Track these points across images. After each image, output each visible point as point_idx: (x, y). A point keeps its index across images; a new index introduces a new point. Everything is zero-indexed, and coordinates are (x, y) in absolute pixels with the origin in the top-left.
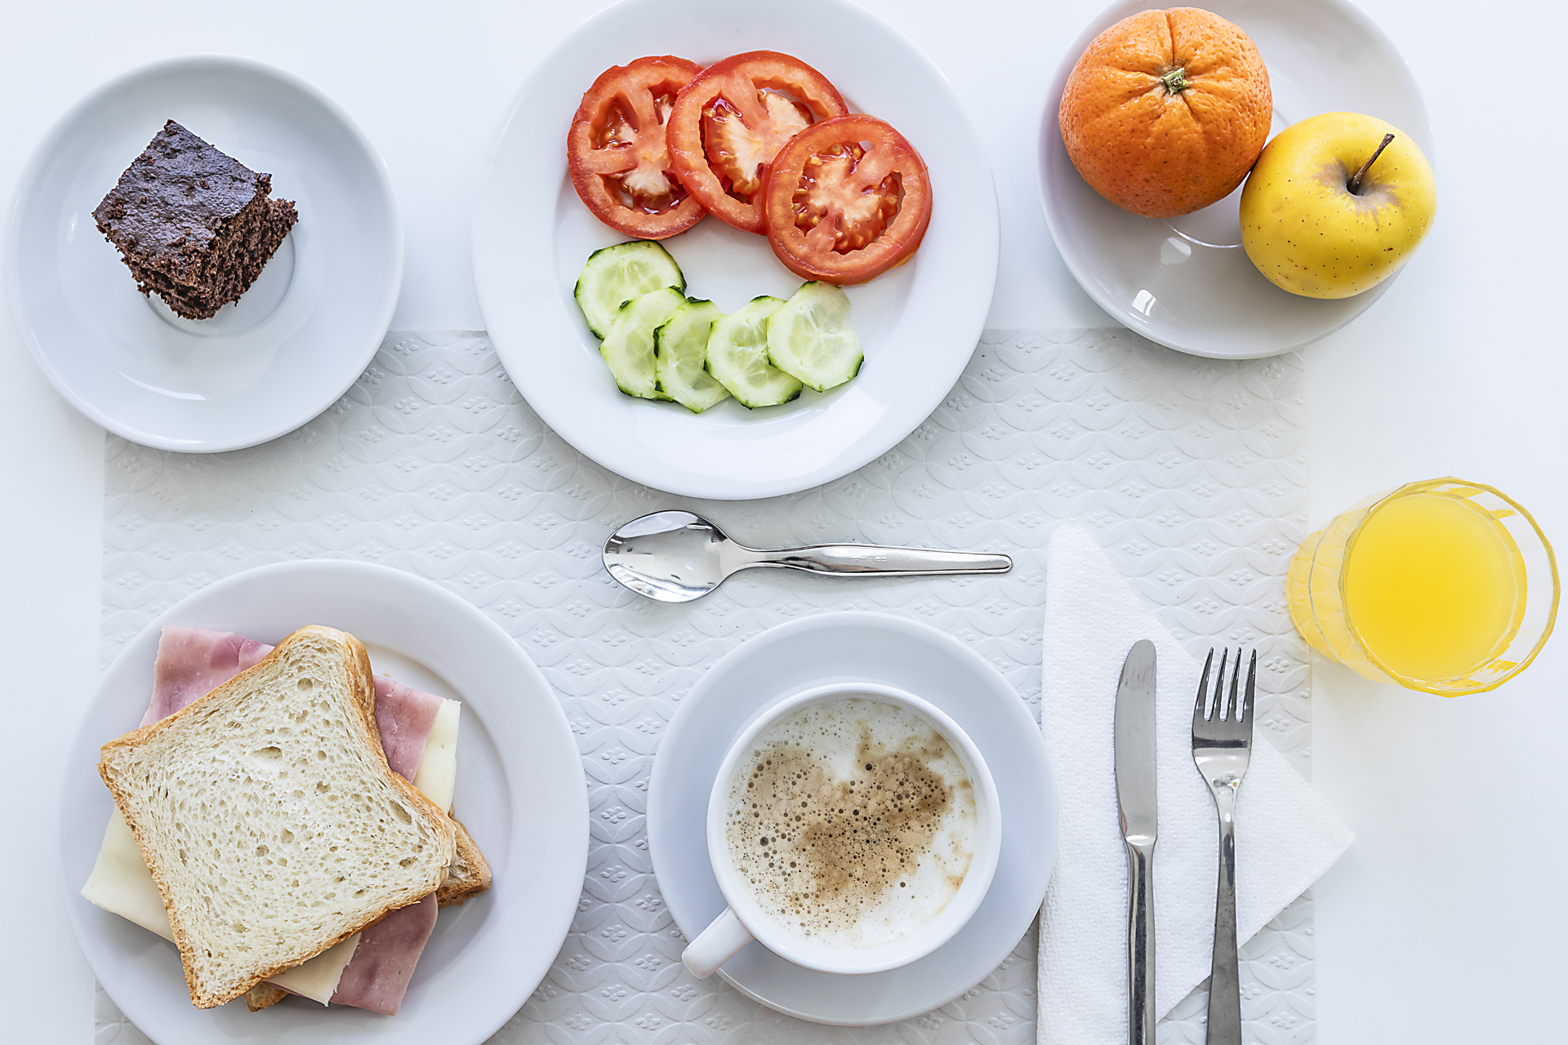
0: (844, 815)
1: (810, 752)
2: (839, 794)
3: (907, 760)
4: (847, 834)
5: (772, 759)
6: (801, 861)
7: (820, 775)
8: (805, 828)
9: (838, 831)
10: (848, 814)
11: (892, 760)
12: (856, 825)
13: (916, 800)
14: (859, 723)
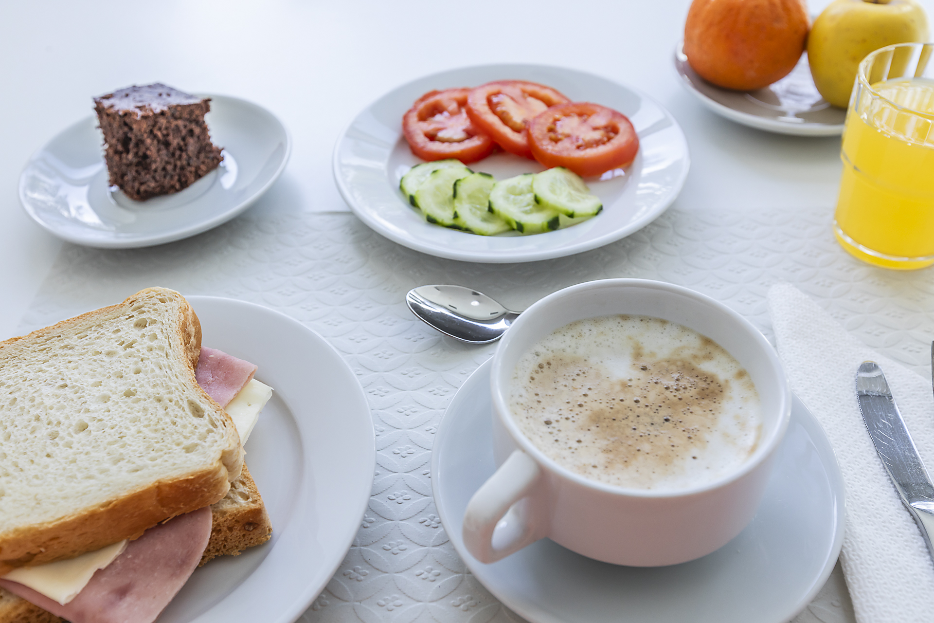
0: (626, 403)
1: (586, 358)
2: (618, 388)
3: (679, 363)
4: (631, 418)
5: (552, 362)
6: (587, 437)
7: (598, 375)
8: (588, 413)
9: (620, 416)
10: (629, 402)
11: (665, 364)
12: (638, 411)
13: (693, 392)
14: (630, 338)
